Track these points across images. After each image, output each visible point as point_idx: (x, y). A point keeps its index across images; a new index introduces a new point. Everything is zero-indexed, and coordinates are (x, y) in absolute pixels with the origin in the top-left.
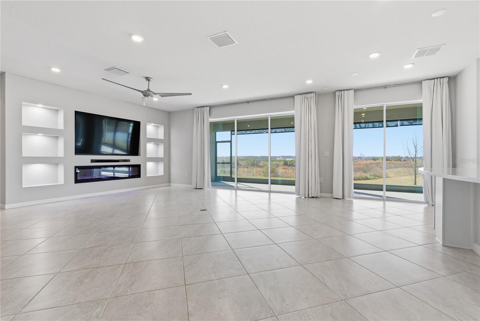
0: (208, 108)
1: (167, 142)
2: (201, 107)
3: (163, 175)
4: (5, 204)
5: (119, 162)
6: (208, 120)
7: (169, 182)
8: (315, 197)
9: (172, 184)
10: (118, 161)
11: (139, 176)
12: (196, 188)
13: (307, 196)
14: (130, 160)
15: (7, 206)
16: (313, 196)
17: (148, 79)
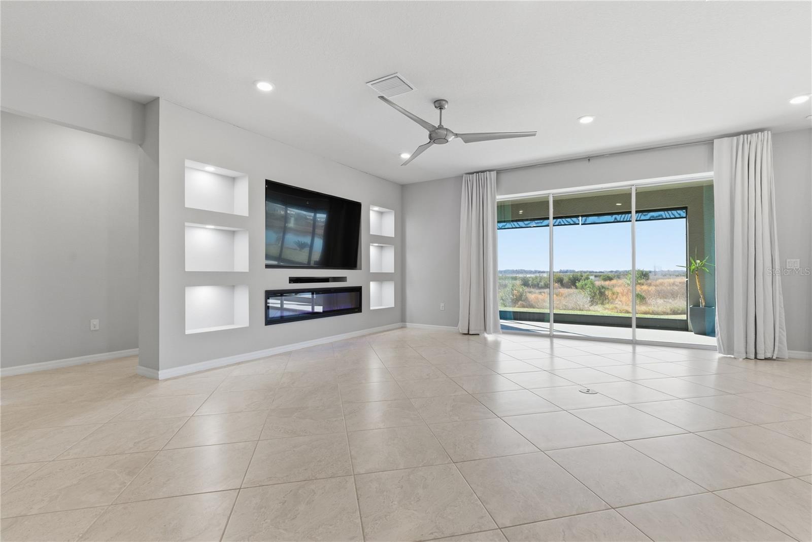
0: (494, 174)
1: (399, 242)
2: (477, 172)
3: (393, 306)
4: (158, 370)
5: (328, 282)
6: (494, 198)
7: (403, 319)
8: (774, 358)
9: (408, 324)
10: (326, 280)
11: (357, 309)
12: (468, 334)
13: (753, 356)
14: (346, 277)
15: (162, 374)
16: (769, 355)
17: (439, 104)
